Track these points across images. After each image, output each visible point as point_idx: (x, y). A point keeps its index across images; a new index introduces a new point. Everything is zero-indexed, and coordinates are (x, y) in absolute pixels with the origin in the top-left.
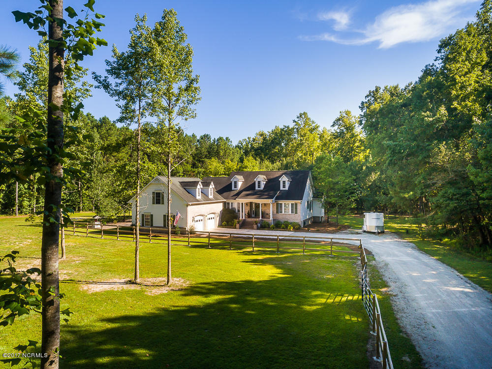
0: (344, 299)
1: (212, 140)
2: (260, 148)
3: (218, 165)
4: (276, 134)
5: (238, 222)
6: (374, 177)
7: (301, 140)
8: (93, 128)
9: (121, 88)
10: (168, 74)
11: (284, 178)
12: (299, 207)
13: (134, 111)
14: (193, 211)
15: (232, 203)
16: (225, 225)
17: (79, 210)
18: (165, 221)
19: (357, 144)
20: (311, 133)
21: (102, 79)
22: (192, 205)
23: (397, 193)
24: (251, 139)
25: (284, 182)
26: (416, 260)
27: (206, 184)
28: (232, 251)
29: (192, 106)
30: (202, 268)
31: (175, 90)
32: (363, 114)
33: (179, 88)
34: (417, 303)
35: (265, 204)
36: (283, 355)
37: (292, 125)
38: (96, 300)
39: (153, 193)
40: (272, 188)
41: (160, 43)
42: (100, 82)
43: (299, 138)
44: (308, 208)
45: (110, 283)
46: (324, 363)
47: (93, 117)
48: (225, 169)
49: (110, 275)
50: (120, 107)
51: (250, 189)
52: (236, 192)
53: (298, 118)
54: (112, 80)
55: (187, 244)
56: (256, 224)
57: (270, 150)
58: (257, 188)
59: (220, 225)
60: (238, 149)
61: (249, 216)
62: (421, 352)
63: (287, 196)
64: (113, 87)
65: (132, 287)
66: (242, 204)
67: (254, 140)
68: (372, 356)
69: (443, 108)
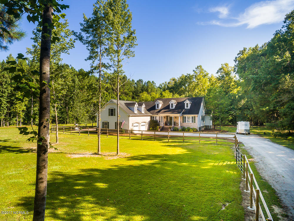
0: (225, 164)
1: (143, 83)
2: (172, 88)
3: (148, 95)
4: (182, 79)
5: (160, 128)
6: (243, 102)
7: (198, 82)
8: (75, 75)
9: (90, 39)
10: (117, 28)
11: (188, 102)
12: (197, 119)
13: (97, 52)
14: (132, 120)
15: (156, 117)
16: (152, 130)
17: (67, 123)
18: (116, 126)
19: (233, 83)
20: (204, 78)
21: (78, 34)
22: (132, 116)
23: (258, 108)
24: (167, 83)
25: (187, 104)
26: (271, 147)
27: (140, 105)
28: (156, 141)
29: (132, 49)
30: (138, 149)
31: (121, 38)
32: (236, 64)
33: (124, 38)
34: (272, 166)
35: (176, 117)
36: (186, 188)
37: (192, 73)
38: (75, 161)
39: (109, 109)
40: (180, 107)
41: (112, 10)
42: (77, 36)
43: (196, 81)
44: (202, 120)
45: (83, 154)
46: (213, 192)
47: (75, 69)
48: (151, 98)
49: (84, 151)
50: (89, 50)
51: (167, 108)
52: (158, 110)
53: (196, 68)
54: (84, 35)
55: (129, 138)
56: (170, 128)
57: (179, 89)
58: (171, 108)
59: (149, 130)
60: (159, 89)
61: (166, 124)
62: (275, 189)
63: (189, 112)
64: (85, 38)
65: (96, 156)
66: (162, 117)
67: (169, 83)
68: (243, 189)
69: (288, 53)
